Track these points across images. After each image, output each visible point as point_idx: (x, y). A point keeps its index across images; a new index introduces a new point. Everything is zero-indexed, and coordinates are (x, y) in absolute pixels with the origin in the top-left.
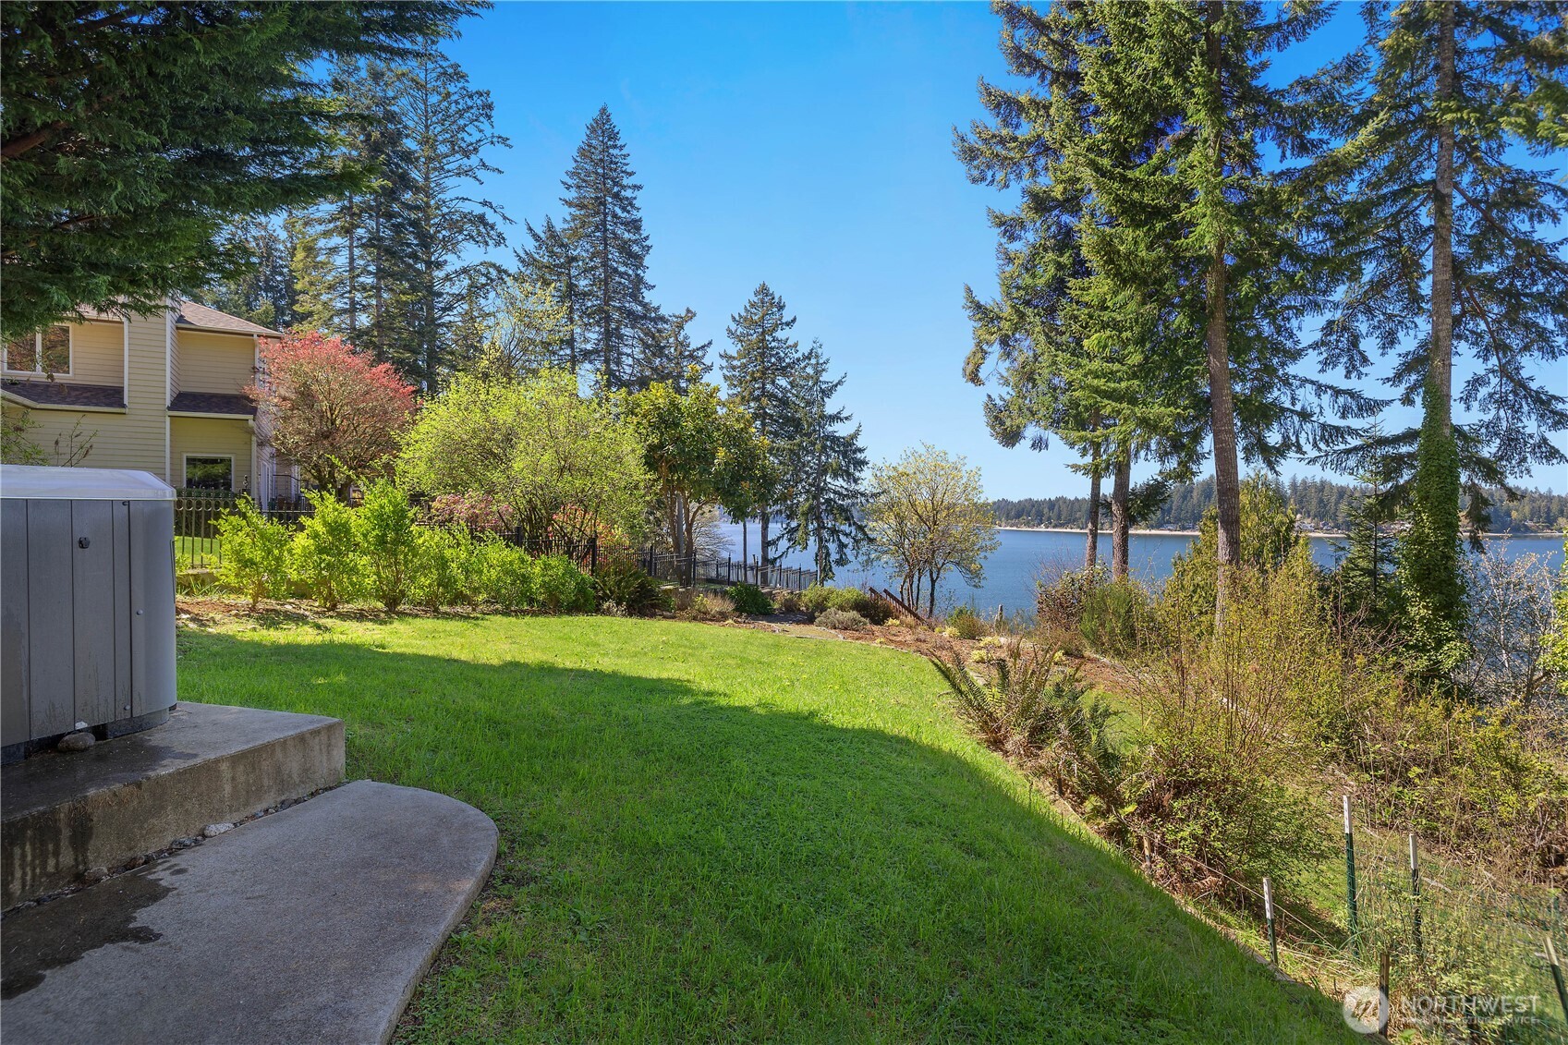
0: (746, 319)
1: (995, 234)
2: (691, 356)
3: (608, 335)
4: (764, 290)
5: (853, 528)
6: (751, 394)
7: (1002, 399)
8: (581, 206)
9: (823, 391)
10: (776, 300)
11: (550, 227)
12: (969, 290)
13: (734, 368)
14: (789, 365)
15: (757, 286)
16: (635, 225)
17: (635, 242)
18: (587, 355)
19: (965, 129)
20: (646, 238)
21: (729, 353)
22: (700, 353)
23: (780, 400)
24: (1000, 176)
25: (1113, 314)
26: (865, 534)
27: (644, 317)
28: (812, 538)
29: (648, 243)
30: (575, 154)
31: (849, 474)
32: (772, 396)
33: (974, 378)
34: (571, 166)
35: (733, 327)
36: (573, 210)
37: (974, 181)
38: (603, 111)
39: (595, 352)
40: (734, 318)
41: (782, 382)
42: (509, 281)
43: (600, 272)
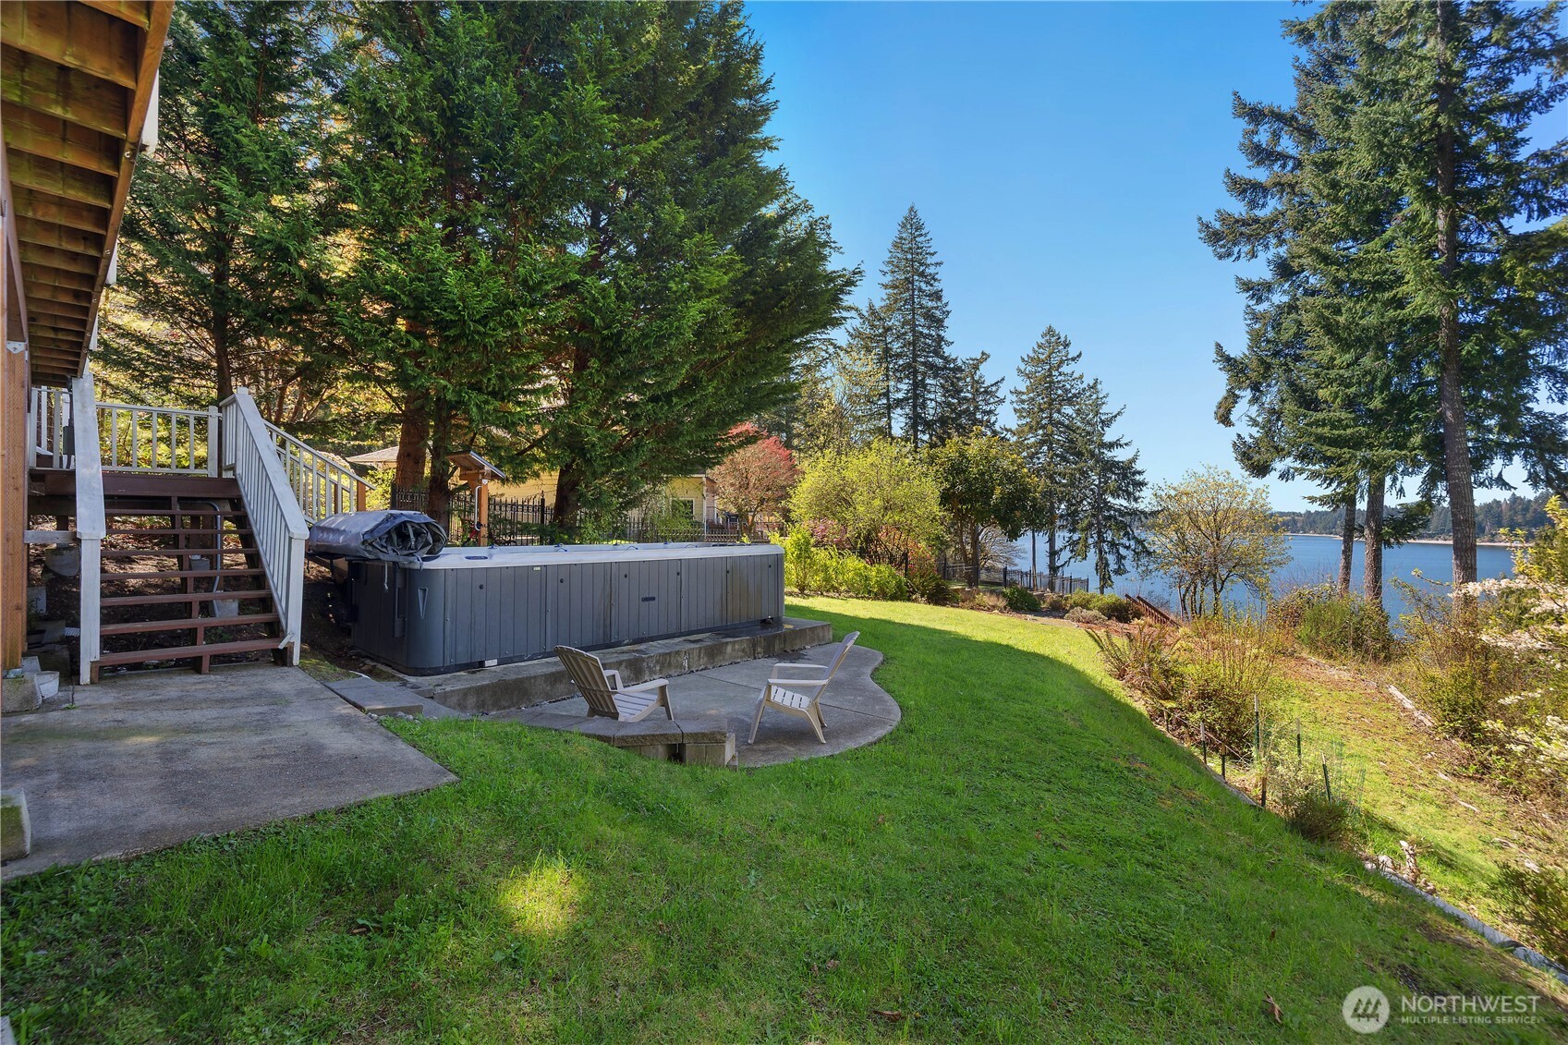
0: (1033, 359)
1: (1243, 299)
2: (986, 392)
3: (915, 385)
4: (1050, 331)
5: (1132, 543)
6: (1038, 423)
7: (1251, 436)
8: (894, 287)
9: (1102, 422)
10: (1062, 339)
11: (871, 307)
12: (1219, 346)
13: (1023, 402)
14: (1075, 395)
15: (1044, 330)
16: (937, 296)
17: (937, 308)
18: (899, 403)
19: (1210, 217)
20: (946, 304)
21: (1019, 389)
22: (994, 389)
23: (1067, 427)
24: (1246, 248)
25: (1341, 371)
26: (1144, 547)
27: (945, 368)
28: (1093, 550)
29: (947, 308)
30: (890, 247)
31: (1129, 494)
32: (1058, 424)
33: (1225, 419)
34: (886, 256)
35: (1022, 366)
36: (891, 291)
37: (1220, 257)
38: (912, 209)
39: (906, 399)
40: (1023, 360)
41: (1068, 410)
42: (842, 353)
43: (909, 337)
